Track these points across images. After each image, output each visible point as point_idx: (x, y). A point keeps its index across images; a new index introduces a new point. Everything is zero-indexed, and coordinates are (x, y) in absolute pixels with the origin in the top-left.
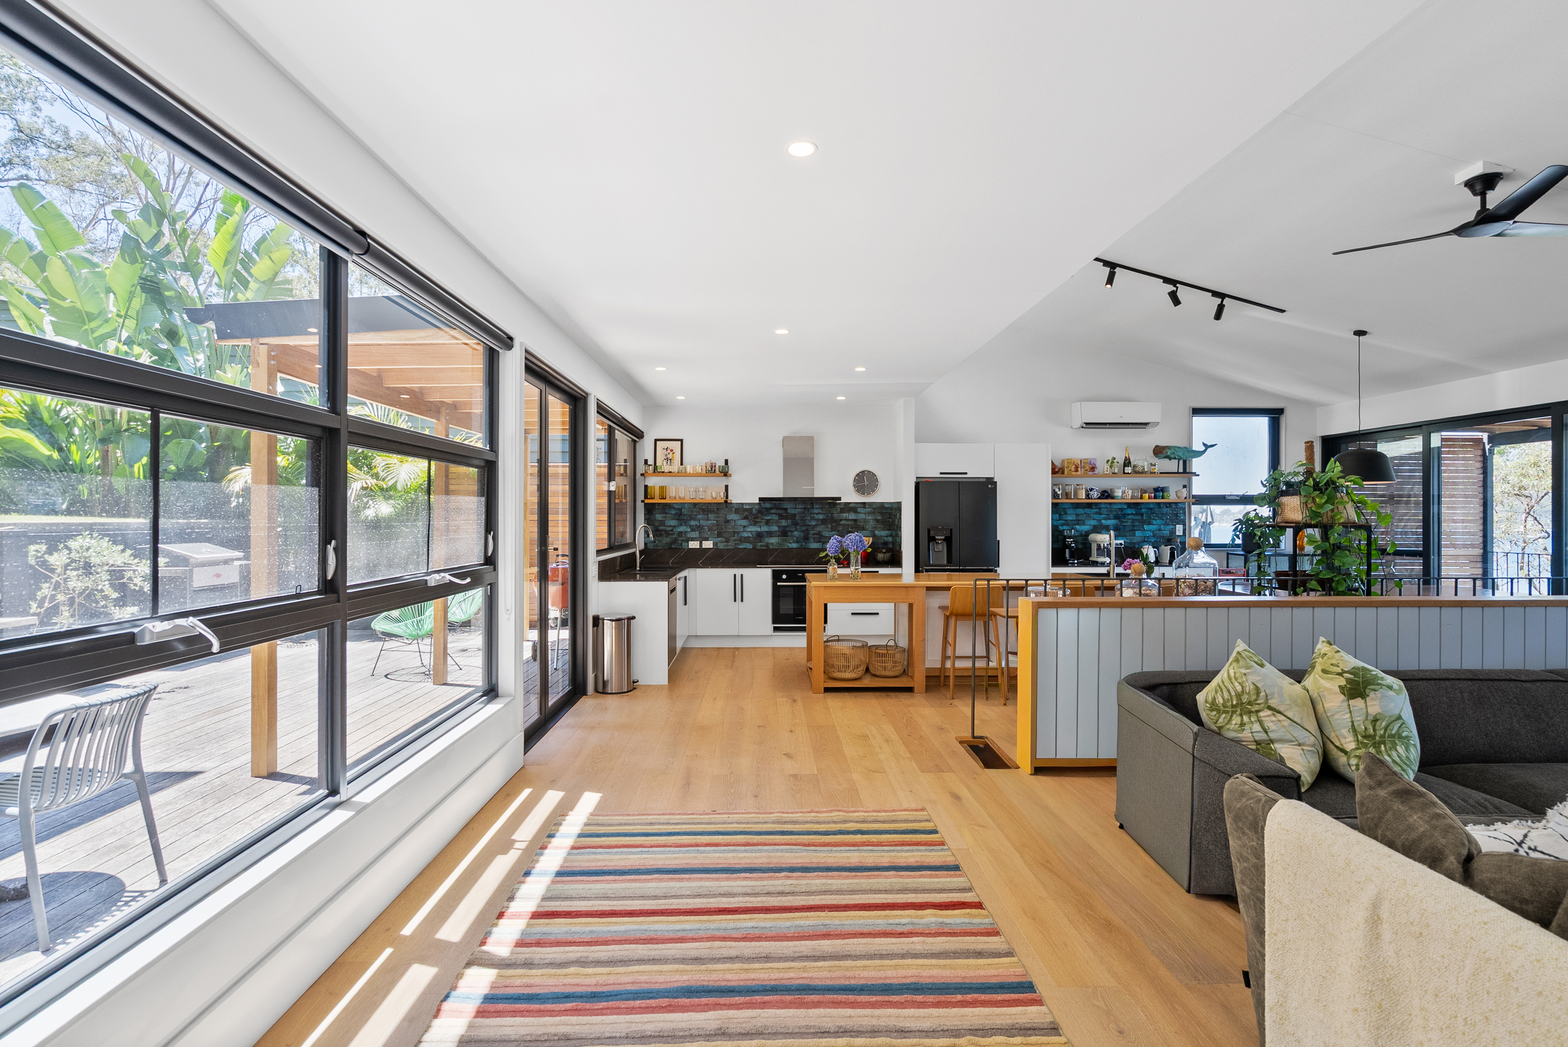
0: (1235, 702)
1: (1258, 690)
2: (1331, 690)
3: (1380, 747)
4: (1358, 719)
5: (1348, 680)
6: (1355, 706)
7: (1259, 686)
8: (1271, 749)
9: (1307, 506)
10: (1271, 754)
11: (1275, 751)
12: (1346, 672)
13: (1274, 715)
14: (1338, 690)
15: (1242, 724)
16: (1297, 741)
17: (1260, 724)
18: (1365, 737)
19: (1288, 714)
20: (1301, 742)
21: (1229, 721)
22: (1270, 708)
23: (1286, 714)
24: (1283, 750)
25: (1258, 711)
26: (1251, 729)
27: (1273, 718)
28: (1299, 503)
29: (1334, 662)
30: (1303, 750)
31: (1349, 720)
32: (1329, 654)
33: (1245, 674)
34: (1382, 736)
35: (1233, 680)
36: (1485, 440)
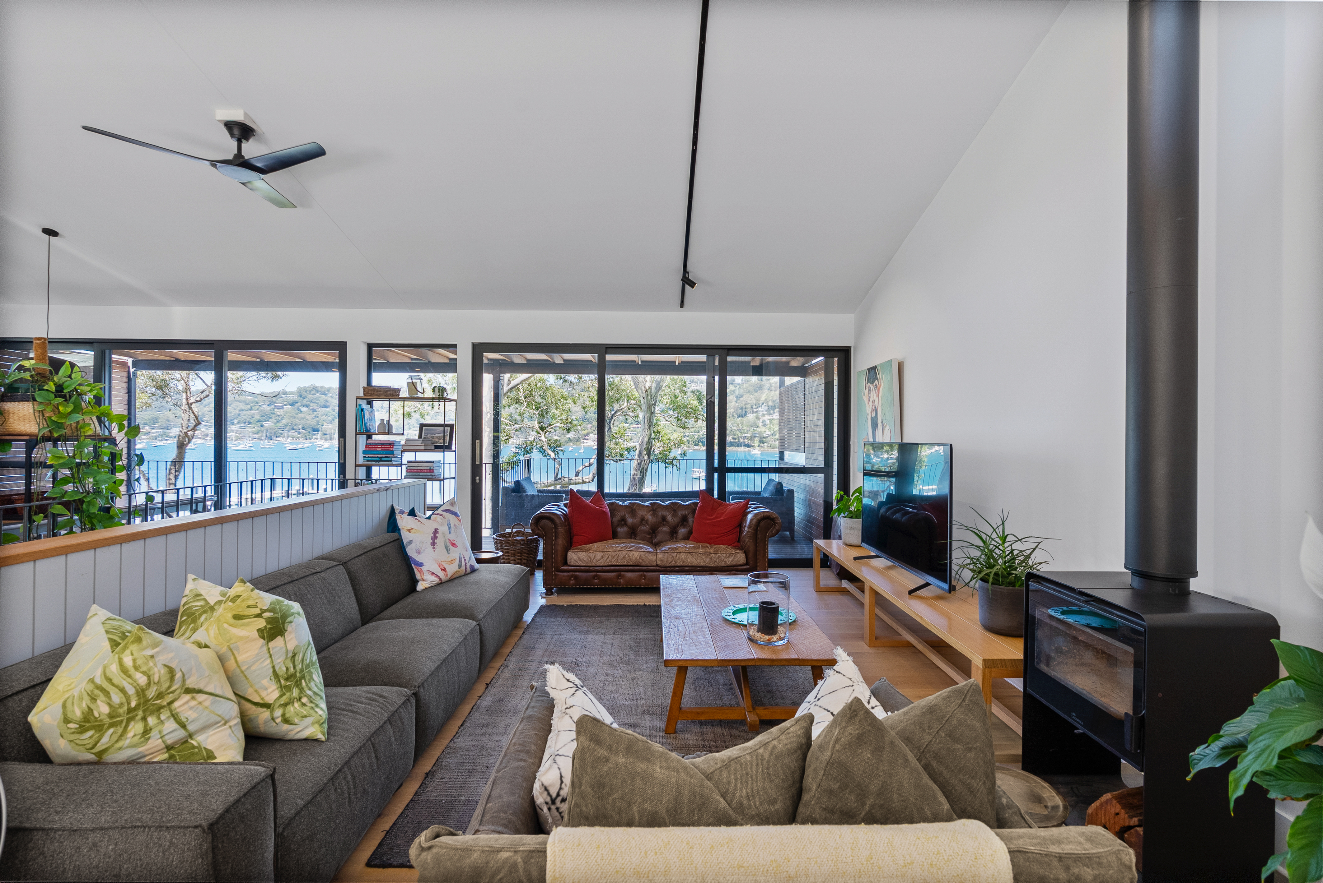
0: (133, 704)
1: (171, 672)
2: (248, 637)
3: (301, 684)
4: (279, 661)
5: (269, 621)
6: (275, 647)
7: (173, 665)
8: (194, 747)
9: (43, 415)
10: (193, 754)
11: (199, 747)
12: (266, 611)
13: (193, 698)
14: (256, 634)
15: (147, 732)
16: (223, 719)
17: (175, 719)
18: (287, 679)
19: (210, 689)
20: (227, 718)
21: (121, 736)
22: (188, 691)
23: (207, 690)
24: (210, 740)
25: (170, 703)
26: (160, 732)
27: (193, 703)
28: (31, 411)
29: (251, 602)
30: (230, 727)
31: (270, 666)
32: (245, 595)
33: (152, 657)
34: (302, 671)
35: (132, 671)
36: (130, 364)
